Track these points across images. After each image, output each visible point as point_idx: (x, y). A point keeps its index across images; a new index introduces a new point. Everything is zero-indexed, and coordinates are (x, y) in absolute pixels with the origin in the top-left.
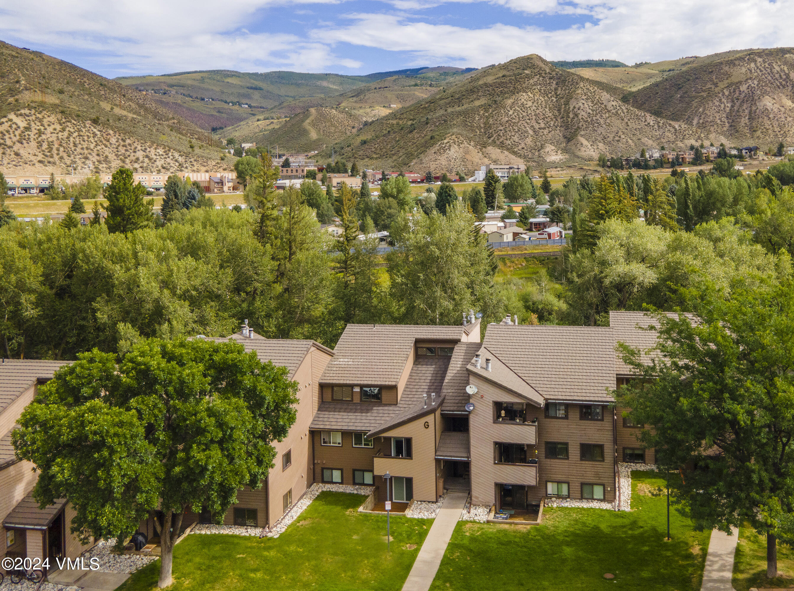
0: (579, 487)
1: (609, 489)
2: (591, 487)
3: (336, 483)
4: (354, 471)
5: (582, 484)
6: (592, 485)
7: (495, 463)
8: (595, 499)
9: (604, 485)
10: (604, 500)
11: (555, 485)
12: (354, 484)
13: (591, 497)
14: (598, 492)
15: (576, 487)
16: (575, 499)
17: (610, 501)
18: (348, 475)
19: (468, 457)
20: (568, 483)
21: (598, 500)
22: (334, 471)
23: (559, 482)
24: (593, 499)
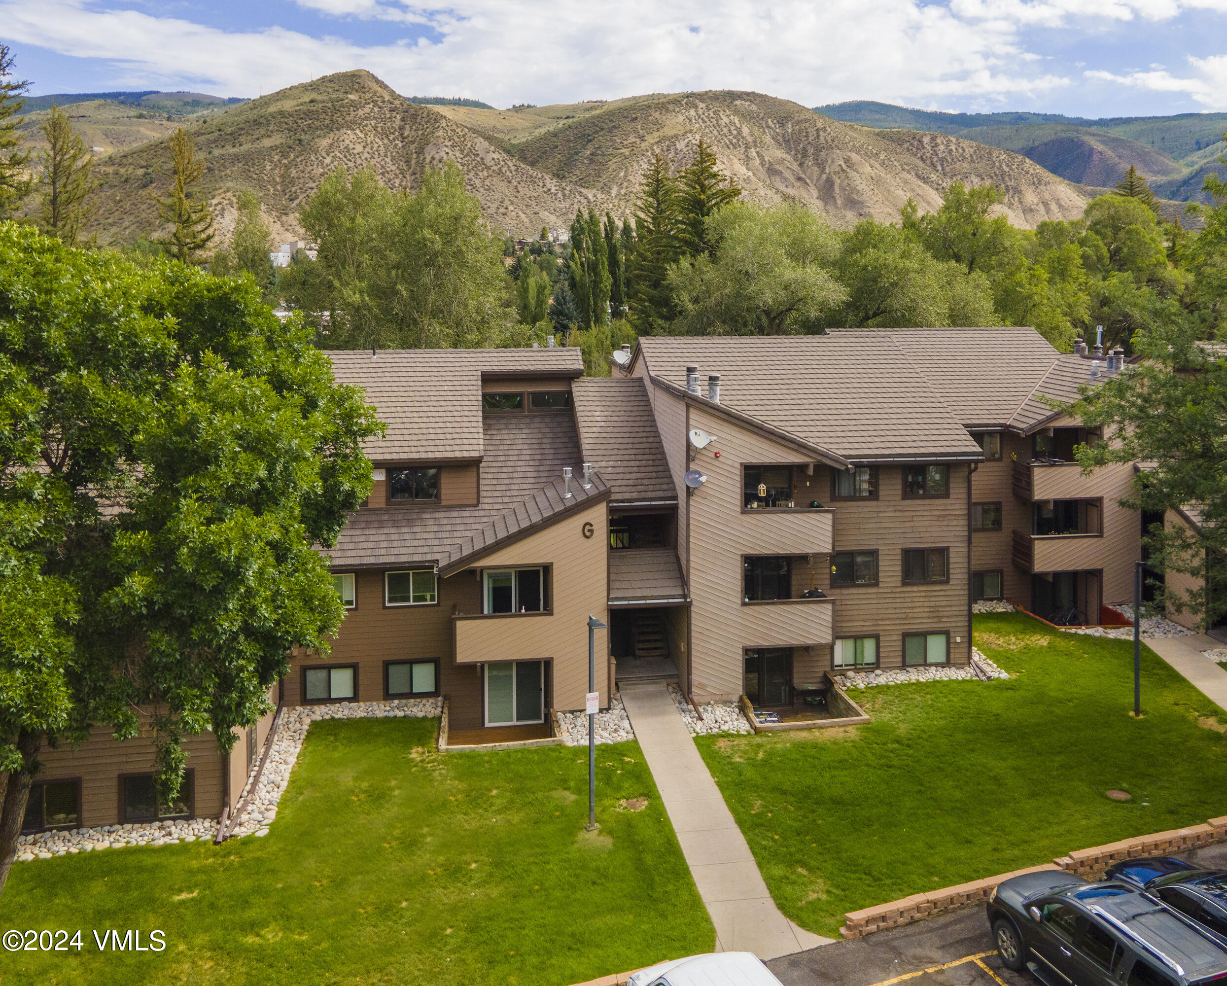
0: (900, 643)
1: (958, 640)
2: (921, 639)
3: (340, 700)
4: (387, 664)
5: (906, 636)
6: (923, 635)
7: (744, 604)
8: (931, 665)
9: (947, 633)
10: (947, 664)
11: (850, 643)
12: (388, 696)
13: (922, 662)
14: (936, 648)
15: (892, 643)
16: (891, 668)
17: (960, 666)
18: (371, 677)
19: (685, 596)
20: (877, 637)
21: (936, 665)
22: (334, 673)
23: (858, 638)
24: (926, 664)
